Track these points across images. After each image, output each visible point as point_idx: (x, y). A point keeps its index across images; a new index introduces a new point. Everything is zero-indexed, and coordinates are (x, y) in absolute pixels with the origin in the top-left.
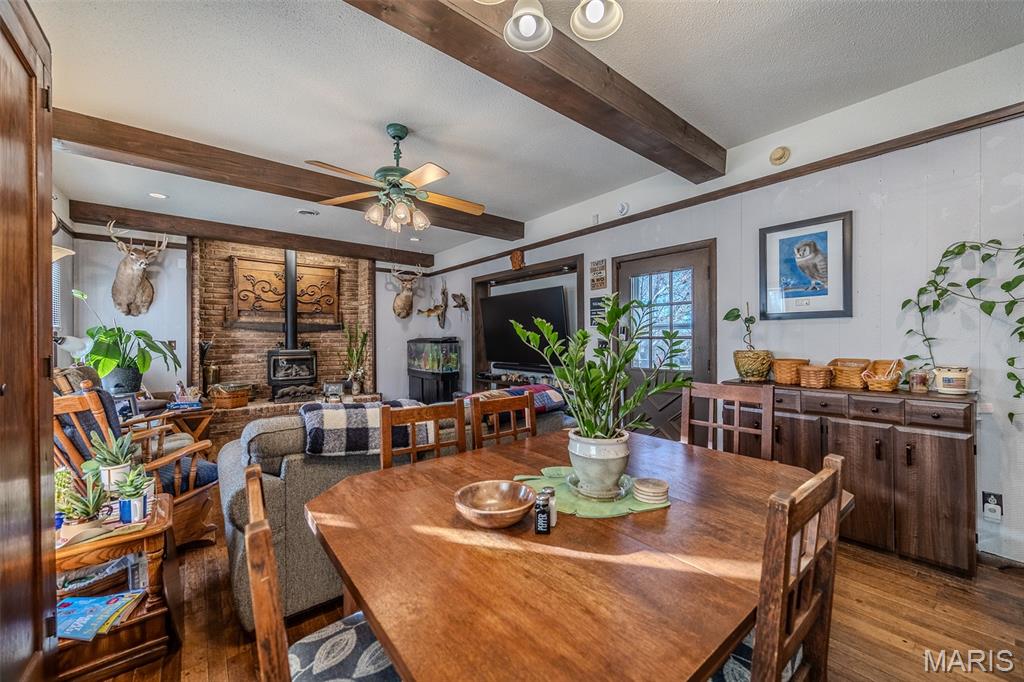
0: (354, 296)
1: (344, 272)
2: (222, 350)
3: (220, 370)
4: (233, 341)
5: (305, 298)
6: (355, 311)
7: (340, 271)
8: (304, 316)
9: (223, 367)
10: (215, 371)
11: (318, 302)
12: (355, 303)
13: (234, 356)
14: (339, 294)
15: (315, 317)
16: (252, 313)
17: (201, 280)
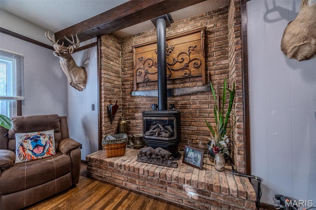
0: (224, 55)
1: (211, 33)
2: (131, 110)
3: (129, 122)
4: (135, 104)
5: (177, 66)
6: (225, 71)
7: (207, 33)
8: (177, 82)
9: (131, 121)
10: (124, 124)
11: (187, 66)
12: (224, 62)
13: (136, 115)
14: (206, 56)
15: (186, 82)
16: (145, 84)
17: (122, 67)
